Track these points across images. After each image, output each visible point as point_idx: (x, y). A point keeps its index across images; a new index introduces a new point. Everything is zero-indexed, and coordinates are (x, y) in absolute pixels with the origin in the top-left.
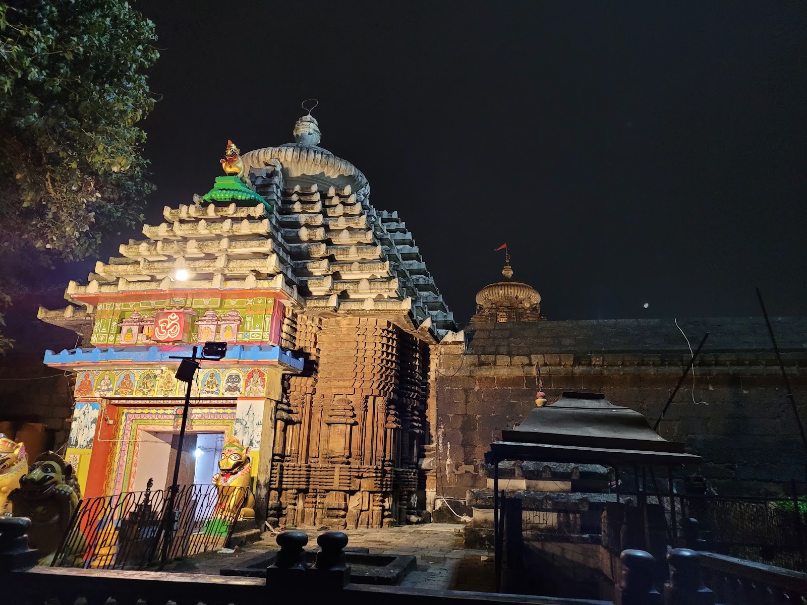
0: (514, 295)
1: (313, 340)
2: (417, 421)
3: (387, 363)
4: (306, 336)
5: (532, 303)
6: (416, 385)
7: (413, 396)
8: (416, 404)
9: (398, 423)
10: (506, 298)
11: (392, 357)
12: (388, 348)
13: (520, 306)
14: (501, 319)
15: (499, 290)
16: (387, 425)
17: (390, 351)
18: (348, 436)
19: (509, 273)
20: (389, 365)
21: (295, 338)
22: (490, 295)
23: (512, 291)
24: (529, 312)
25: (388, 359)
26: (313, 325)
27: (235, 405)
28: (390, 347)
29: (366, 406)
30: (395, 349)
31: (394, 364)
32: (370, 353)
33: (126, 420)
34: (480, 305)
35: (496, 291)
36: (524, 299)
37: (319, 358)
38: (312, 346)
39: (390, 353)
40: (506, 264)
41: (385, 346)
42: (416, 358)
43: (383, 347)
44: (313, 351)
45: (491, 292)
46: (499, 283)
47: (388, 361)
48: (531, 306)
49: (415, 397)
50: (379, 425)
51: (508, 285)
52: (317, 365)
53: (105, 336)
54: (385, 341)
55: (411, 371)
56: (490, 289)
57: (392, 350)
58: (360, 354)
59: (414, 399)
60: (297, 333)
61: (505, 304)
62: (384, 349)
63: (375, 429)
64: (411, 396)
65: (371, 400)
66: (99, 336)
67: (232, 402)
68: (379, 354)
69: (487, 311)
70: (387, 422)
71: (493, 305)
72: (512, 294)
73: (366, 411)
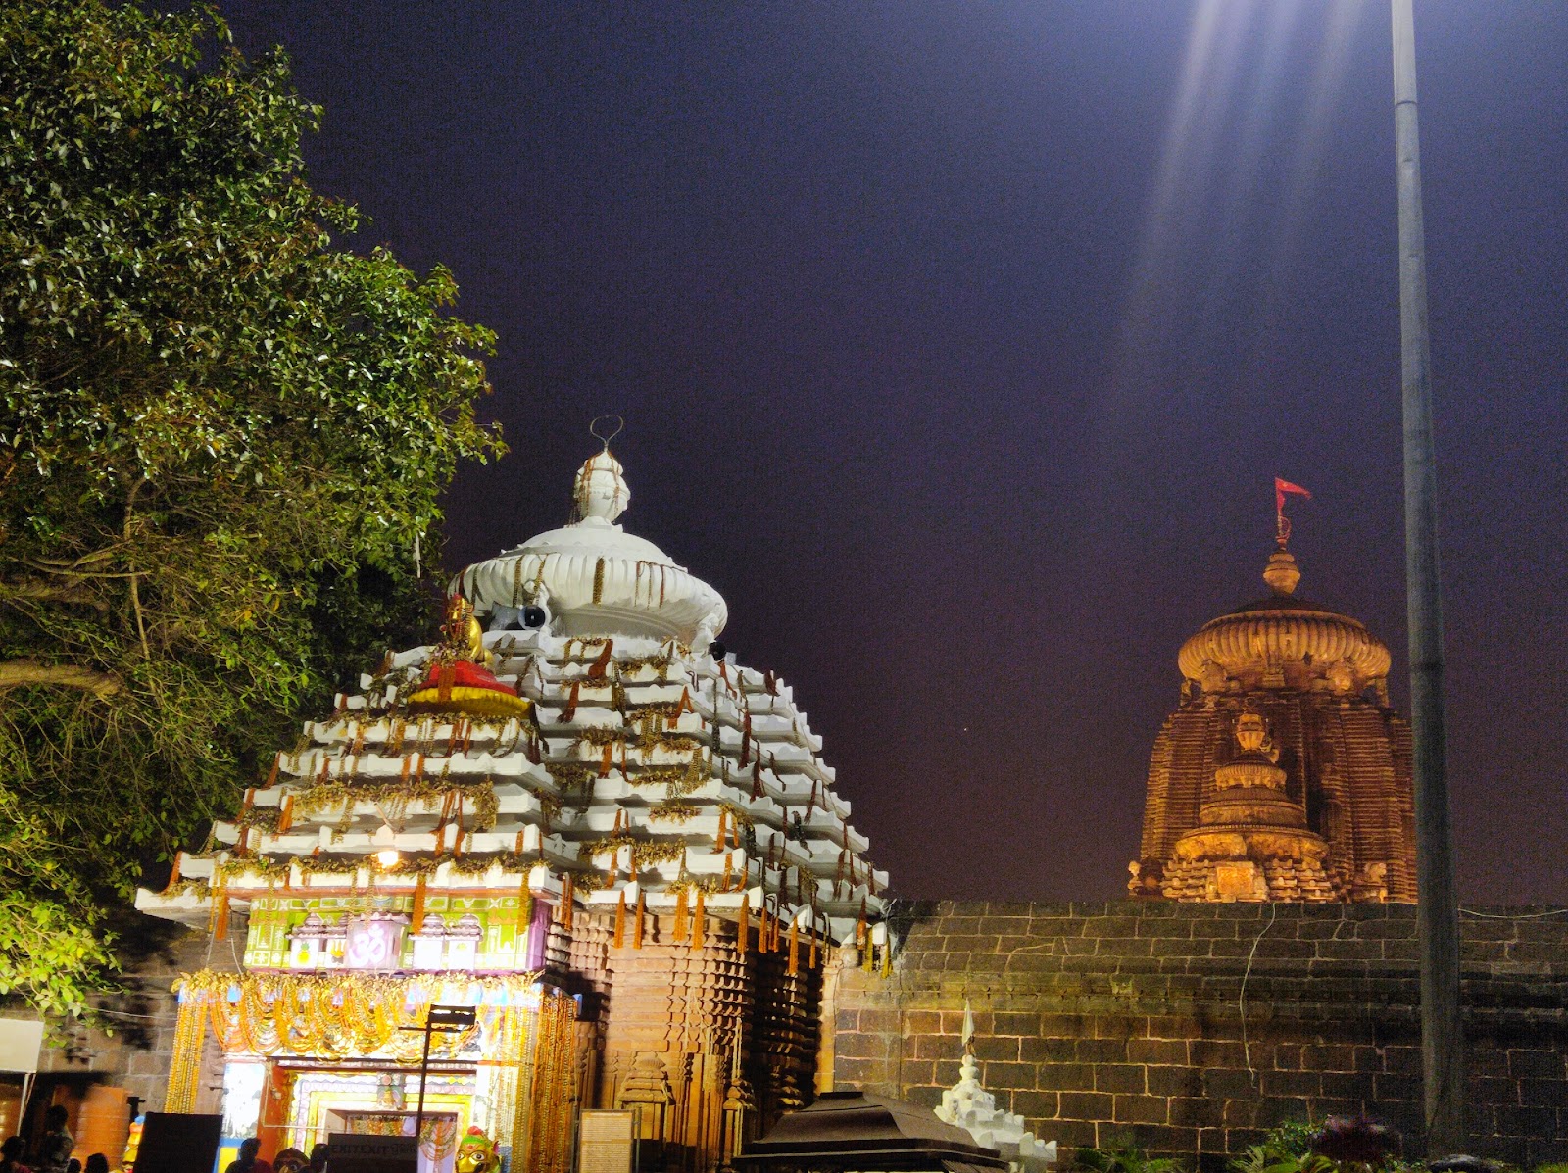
0: (1299, 651)
1: (600, 955)
2: (791, 1096)
3: (727, 996)
4: (588, 950)
5: (1360, 676)
6: (788, 1028)
7: (784, 1049)
8: (791, 1062)
9: (747, 1101)
10: (1273, 662)
11: (737, 985)
12: (728, 969)
13: (1320, 684)
14: (1247, 734)
15: (1250, 636)
16: (726, 1104)
17: (732, 973)
18: (657, 1123)
19: (1283, 579)
20: (731, 999)
21: (568, 954)
22: (1221, 650)
23: (1292, 638)
24: (1347, 706)
25: (730, 987)
26: (600, 929)
27: (474, 1072)
28: (733, 967)
29: (689, 1072)
30: (742, 969)
31: (740, 996)
32: (694, 981)
33: (301, 1092)
34: (1192, 680)
35: (1241, 639)
36: (1332, 664)
37: (611, 985)
38: (598, 967)
39: (732, 977)
40: (1278, 549)
41: (722, 965)
42: (790, 979)
43: (718, 968)
44: (600, 976)
45: (1223, 642)
46: (1250, 614)
47: (727, 993)
48: (1357, 683)
49: (787, 1051)
50: (712, 1104)
51: (1277, 621)
52: (607, 998)
53: (266, 955)
54: (722, 956)
55: (780, 1004)
56: (1219, 634)
57: (737, 972)
58: (679, 982)
59: (786, 1055)
60: (574, 945)
61: (1269, 680)
62: (722, 971)
63: (705, 1111)
64: (779, 1050)
65: (697, 1061)
66: (257, 954)
67: (469, 1067)
68: (711, 981)
69: (1210, 703)
70: (726, 1099)
71: (1233, 684)
72: (1294, 648)
73: (689, 1079)
